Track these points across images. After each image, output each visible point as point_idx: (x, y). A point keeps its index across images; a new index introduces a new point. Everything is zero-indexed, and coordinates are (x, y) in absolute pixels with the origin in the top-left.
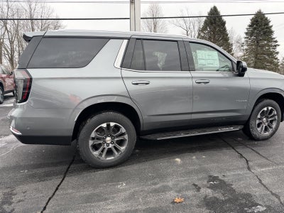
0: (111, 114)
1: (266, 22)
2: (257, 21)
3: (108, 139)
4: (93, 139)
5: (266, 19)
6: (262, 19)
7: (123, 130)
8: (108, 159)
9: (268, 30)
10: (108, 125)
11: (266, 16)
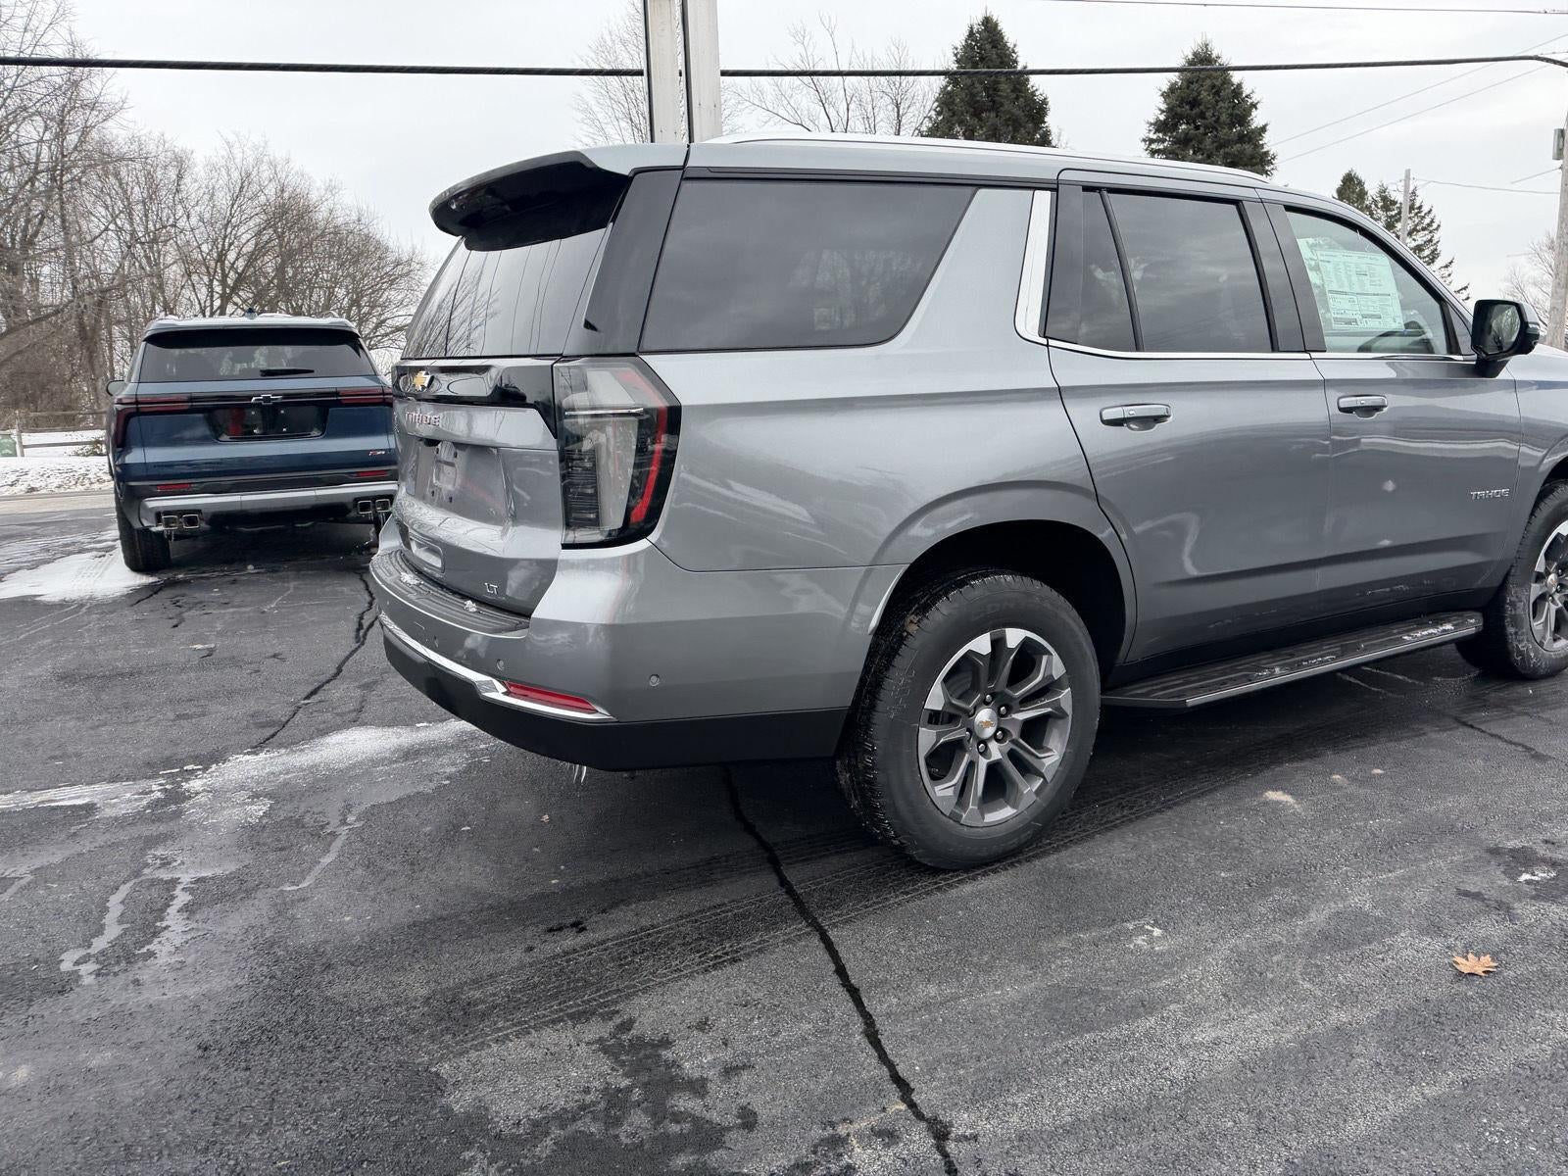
0: (1008, 585)
1: (1239, 108)
2: (1194, 103)
3: (984, 715)
4: (934, 718)
5: (1237, 91)
6: (1216, 91)
7: (1053, 665)
8: (992, 817)
9: (1248, 148)
10: (998, 643)
11: (1236, 77)
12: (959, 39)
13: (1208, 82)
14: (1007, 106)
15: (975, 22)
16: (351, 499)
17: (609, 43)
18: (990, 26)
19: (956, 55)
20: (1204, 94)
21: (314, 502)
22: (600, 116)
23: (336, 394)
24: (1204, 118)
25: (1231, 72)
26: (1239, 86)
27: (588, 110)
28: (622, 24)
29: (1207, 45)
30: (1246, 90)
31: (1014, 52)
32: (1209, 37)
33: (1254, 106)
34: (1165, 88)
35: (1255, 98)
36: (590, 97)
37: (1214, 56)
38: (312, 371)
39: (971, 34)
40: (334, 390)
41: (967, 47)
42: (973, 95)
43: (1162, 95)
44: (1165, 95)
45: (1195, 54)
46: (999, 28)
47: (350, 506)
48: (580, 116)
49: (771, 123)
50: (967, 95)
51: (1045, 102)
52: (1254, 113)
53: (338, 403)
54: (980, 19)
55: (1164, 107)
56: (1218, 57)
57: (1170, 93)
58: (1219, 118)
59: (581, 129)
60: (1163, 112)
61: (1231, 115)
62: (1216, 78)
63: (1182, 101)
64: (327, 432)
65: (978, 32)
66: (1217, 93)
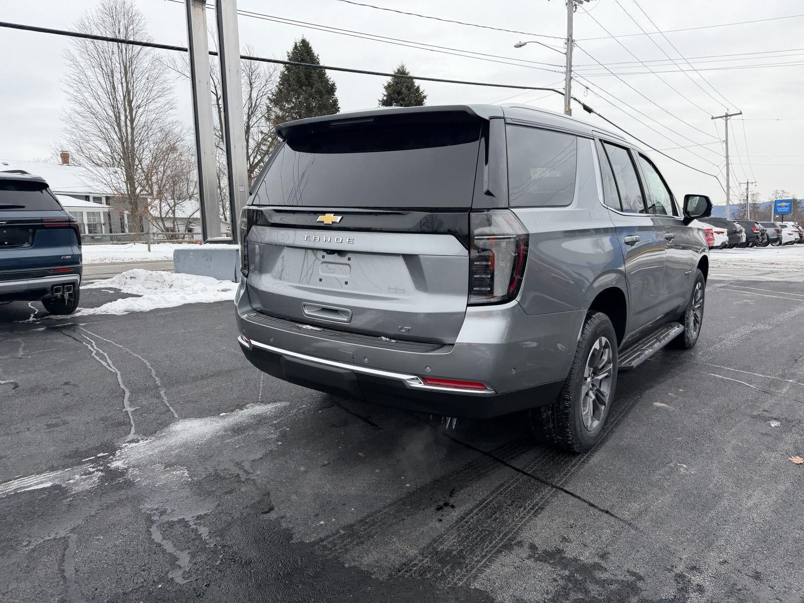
0: (602, 317)
1: (418, 97)
5: (417, 90)
8: (594, 425)
10: (600, 344)
12: (290, 49)
13: (405, 84)
14: (316, 85)
15: (298, 41)
16: (50, 286)
17: (87, 24)
18: (304, 43)
19: (288, 56)
20: (404, 89)
21: (25, 288)
22: (82, 64)
23: (41, 221)
24: (405, 101)
25: (414, 80)
26: (418, 87)
27: (73, 59)
28: (95, 14)
29: (403, 67)
30: (421, 90)
31: (317, 58)
32: (404, 63)
33: (425, 97)
34: (386, 84)
35: (425, 94)
36: (76, 53)
37: (407, 72)
38: (24, 207)
39: (296, 47)
40: (40, 219)
41: (293, 53)
42: (299, 77)
43: (385, 88)
44: (387, 88)
45: (399, 70)
46: (310, 46)
47: (49, 290)
48: (69, 63)
49: (181, 79)
50: (296, 77)
51: (334, 85)
52: (425, 100)
53: (43, 227)
54: (300, 40)
55: (386, 93)
56: (408, 73)
57: (388, 88)
58: (410, 101)
59: (70, 70)
60: (385, 95)
61: (416, 100)
62: (409, 83)
63: (394, 92)
64: (35, 245)
65: (299, 46)
66: (409, 90)
